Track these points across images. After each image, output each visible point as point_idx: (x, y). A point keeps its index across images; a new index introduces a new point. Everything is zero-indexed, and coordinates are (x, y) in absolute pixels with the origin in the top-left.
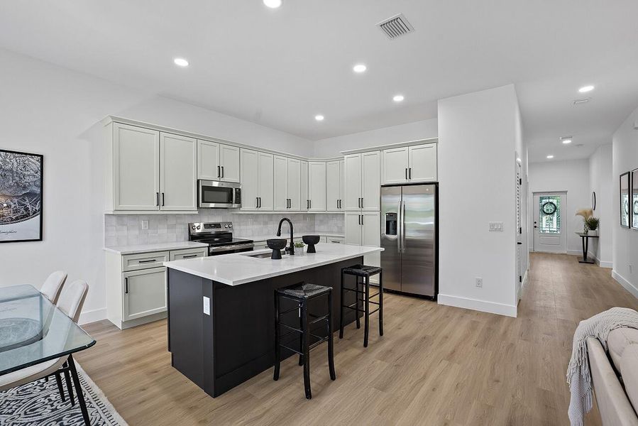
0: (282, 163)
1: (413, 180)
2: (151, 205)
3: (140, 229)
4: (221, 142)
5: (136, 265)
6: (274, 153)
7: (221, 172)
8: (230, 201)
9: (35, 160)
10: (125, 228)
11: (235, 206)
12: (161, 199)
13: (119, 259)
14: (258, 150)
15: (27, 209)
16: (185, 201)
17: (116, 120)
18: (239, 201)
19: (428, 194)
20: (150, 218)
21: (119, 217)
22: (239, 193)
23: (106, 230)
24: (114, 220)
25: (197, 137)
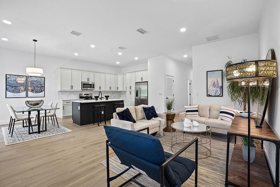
0: (108, 76)
1: (143, 81)
2: (69, 89)
3: (67, 95)
4: (88, 71)
5: (66, 103)
6: (105, 73)
7: (88, 79)
8: (91, 87)
9: (43, 78)
10: (63, 95)
11: (93, 89)
12: (72, 87)
13: (62, 102)
14: (100, 73)
15: (42, 90)
16: (78, 87)
17: (61, 68)
18: (93, 87)
19: (146, 85)
20: (69, 92)
21: (61, 92)
22: (94, 85)
23: (58, 95)
24: (60, 92)
25: (82, 71)
